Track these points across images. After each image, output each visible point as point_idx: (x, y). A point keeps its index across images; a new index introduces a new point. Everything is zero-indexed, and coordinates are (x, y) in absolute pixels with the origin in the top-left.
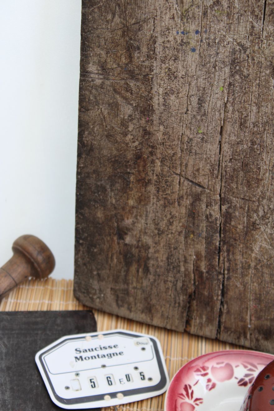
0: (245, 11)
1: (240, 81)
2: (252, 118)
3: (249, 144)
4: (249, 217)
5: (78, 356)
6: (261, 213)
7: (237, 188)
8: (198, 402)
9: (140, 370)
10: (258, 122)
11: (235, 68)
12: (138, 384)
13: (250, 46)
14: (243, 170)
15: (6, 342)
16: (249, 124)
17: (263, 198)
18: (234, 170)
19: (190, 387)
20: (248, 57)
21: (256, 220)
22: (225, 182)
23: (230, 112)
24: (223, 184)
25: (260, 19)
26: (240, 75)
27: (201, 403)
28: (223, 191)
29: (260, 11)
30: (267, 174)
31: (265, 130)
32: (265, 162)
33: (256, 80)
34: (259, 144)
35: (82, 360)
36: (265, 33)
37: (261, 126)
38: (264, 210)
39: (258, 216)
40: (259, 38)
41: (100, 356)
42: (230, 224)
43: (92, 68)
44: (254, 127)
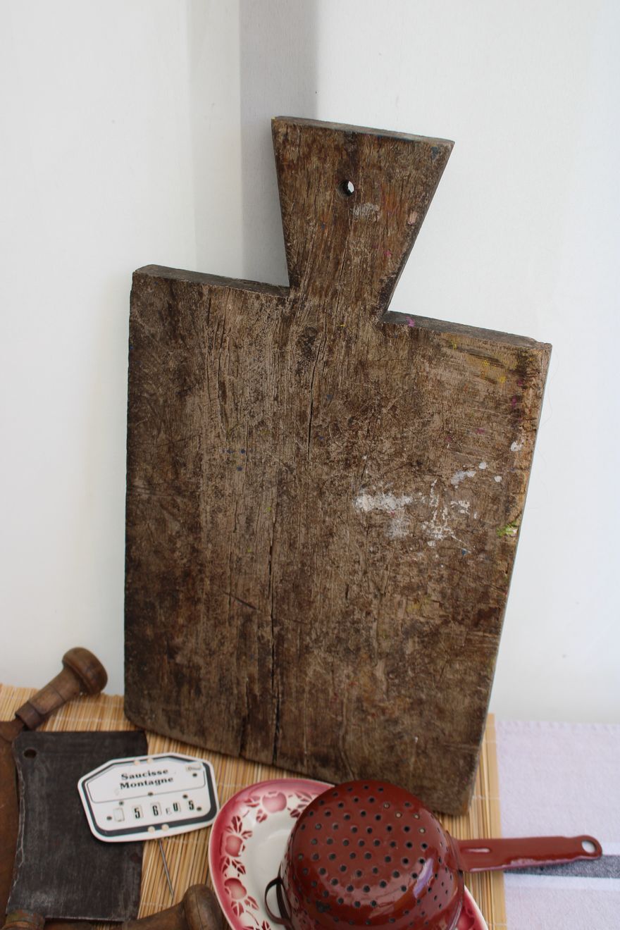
0: (290, 433)
1: (288, 501)
2: (301, 540)
3: (299, 565)
4: (302, 639)
5: (124, 782)
6: (314, 636)
7: (288, 609)
8: (246, 835)
9: (189, 799)
10: (308, 543)
11: (282, 488)
12: (185, 813)
13: (297, 467)
14: (293, 591)
15: (48, 766)
16: (299, 545)
17: (316, 621)
18: (285, 591)
19: (239, 819)
20: (295, 478)
21: (309, 643)
22: (277, 603)
23: (279, 532)
24: (274, 605)
25: (306, 441)
26: (287, 495)
27: (250, 836)
28: (275, 611)
29: (305, 433)
30: (319, 597)
31: (314, 551)
32: (316, 584)
33: (304, 501)
34: (309, 566)
35: (128, 786)
36: (311, 456)
37: (310, 548)
38: (316, 634)
39: (311, 639)
40: (306, 460)
41: (148, 783)
42: (283, 646)
43: (139, 482)
44: (304, 548)
